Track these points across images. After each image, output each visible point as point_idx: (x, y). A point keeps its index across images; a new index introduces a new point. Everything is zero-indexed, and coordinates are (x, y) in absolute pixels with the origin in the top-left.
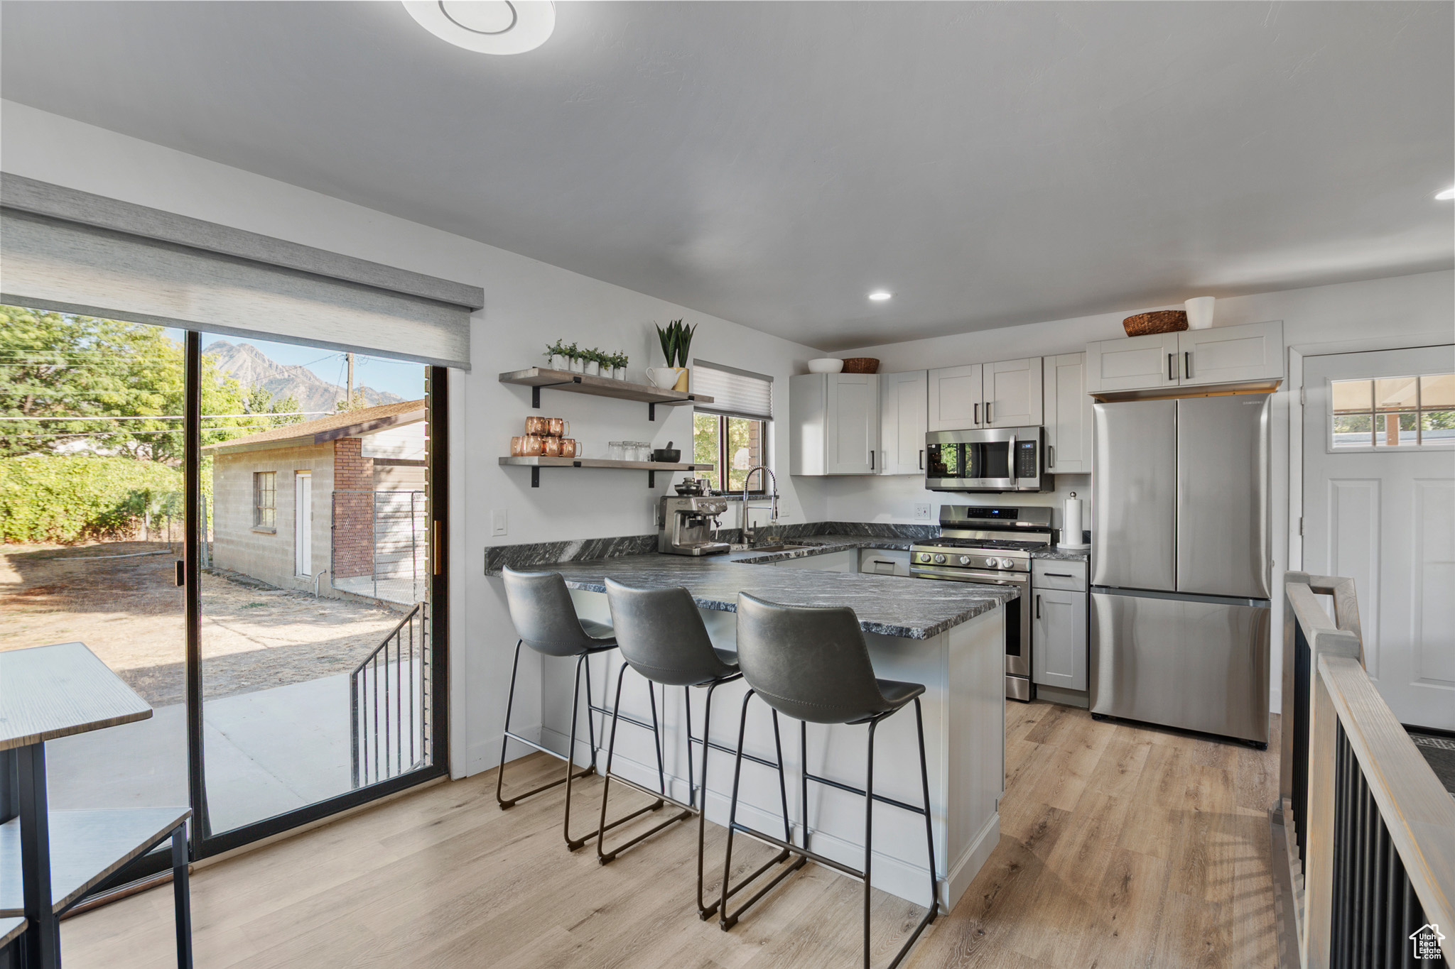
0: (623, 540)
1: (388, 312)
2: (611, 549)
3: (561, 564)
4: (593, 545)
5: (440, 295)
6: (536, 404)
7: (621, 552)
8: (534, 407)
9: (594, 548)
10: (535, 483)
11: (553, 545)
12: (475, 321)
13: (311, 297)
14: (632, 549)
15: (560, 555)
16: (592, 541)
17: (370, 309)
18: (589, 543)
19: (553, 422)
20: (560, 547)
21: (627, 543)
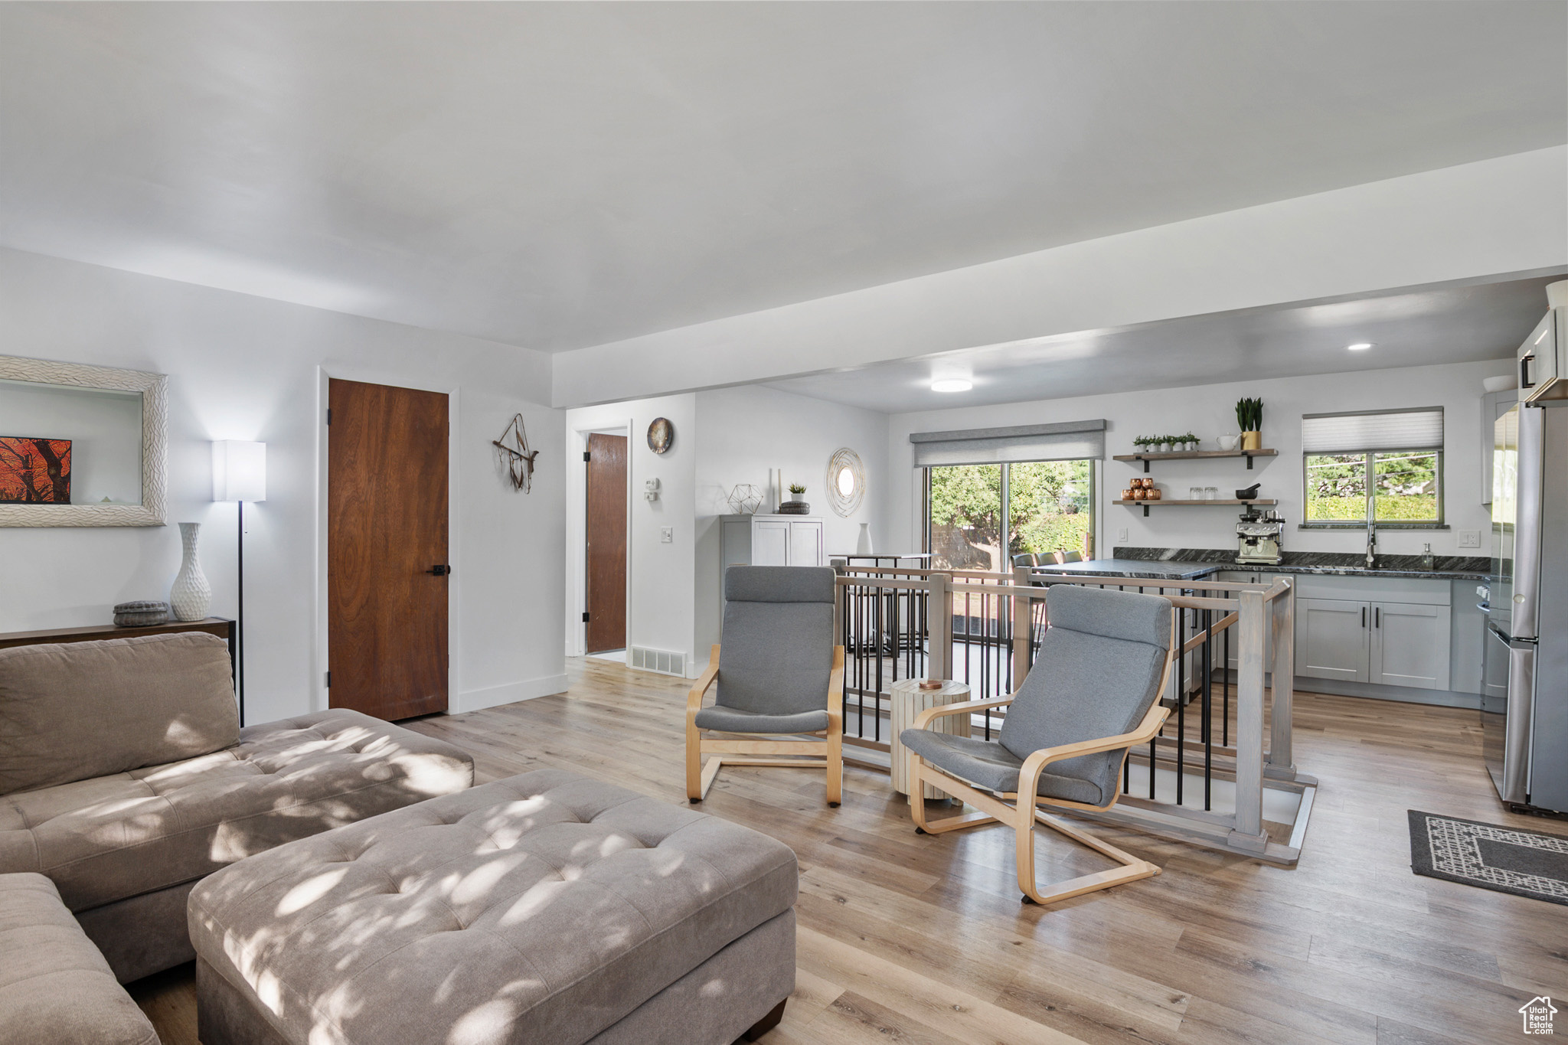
0: (1214, 552)
1: (1063, 441)
2: (1203, 556)
3: (1161, 561)
4: (1187, 553)
5: (1080, 429)
6: (1147, 470)
7: (1213, 559)
8: (1145, 472)
9: (1188, 554)
10: (1146, 514)
11: (1156, 549)
12: (1108, 435)
13: (1034, 443)
14: (1224, 558)
15: (1160, 555)
16: (1187, 550)
17: (1056, 442)
18: (1183, 551)
19: (1145, 480)
20: (1162, 551)
21: (1219, 554)
